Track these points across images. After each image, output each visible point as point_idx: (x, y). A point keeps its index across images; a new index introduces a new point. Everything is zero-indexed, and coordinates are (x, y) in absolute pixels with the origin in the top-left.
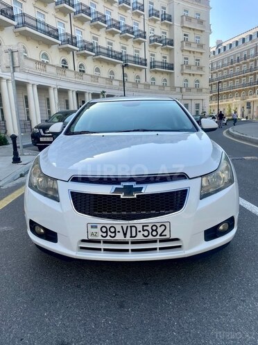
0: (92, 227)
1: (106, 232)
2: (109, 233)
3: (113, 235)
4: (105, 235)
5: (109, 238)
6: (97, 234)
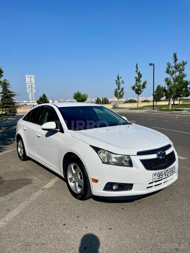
0: (154, 175)
1: (159, 176)
5: (160, 179)
6: (156, 178)
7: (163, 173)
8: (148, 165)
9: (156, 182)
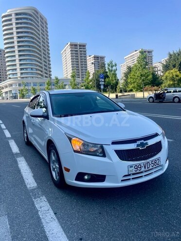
0: (130, 167)
1: (137, 168)
2: (138, 169)
3: (140, 169)
4: (136, 170)
5: (138, 171)
6: (133, 170)
7: (142, 165)
8: (124, 155)
9: (133, 174)
